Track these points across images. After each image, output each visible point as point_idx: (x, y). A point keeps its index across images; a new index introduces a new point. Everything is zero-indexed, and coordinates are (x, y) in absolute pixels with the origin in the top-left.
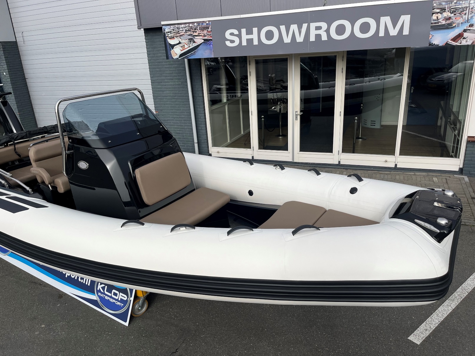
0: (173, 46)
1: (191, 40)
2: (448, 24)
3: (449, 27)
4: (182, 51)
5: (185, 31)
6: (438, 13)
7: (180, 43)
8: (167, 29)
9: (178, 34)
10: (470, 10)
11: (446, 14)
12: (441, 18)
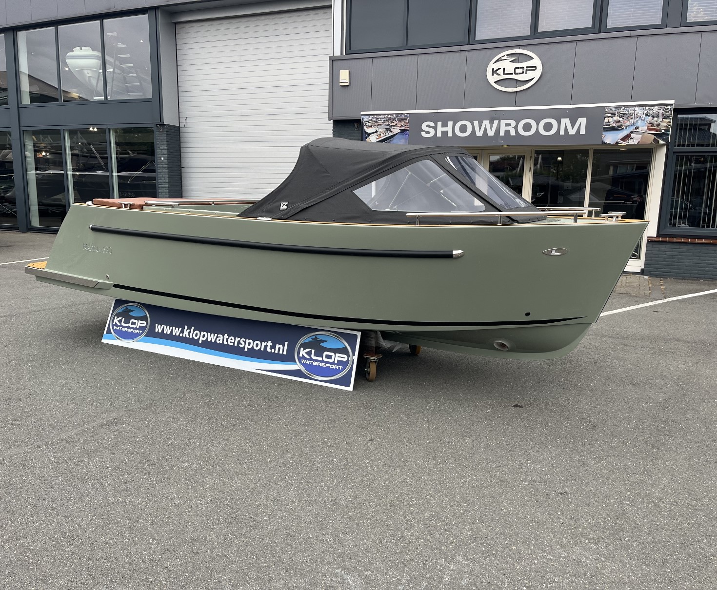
0: (369, 135)
1: (388, 130)
2: (618, 126)
3: (618, 128)
4: (377, 139)
5: (383, 121)
6: (609, 117)
7: (376, 132)
8: (366, 119)
9: (375, 124)
10: (636, 115)
11: (616, 118)
12: (612, 121)
